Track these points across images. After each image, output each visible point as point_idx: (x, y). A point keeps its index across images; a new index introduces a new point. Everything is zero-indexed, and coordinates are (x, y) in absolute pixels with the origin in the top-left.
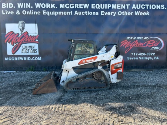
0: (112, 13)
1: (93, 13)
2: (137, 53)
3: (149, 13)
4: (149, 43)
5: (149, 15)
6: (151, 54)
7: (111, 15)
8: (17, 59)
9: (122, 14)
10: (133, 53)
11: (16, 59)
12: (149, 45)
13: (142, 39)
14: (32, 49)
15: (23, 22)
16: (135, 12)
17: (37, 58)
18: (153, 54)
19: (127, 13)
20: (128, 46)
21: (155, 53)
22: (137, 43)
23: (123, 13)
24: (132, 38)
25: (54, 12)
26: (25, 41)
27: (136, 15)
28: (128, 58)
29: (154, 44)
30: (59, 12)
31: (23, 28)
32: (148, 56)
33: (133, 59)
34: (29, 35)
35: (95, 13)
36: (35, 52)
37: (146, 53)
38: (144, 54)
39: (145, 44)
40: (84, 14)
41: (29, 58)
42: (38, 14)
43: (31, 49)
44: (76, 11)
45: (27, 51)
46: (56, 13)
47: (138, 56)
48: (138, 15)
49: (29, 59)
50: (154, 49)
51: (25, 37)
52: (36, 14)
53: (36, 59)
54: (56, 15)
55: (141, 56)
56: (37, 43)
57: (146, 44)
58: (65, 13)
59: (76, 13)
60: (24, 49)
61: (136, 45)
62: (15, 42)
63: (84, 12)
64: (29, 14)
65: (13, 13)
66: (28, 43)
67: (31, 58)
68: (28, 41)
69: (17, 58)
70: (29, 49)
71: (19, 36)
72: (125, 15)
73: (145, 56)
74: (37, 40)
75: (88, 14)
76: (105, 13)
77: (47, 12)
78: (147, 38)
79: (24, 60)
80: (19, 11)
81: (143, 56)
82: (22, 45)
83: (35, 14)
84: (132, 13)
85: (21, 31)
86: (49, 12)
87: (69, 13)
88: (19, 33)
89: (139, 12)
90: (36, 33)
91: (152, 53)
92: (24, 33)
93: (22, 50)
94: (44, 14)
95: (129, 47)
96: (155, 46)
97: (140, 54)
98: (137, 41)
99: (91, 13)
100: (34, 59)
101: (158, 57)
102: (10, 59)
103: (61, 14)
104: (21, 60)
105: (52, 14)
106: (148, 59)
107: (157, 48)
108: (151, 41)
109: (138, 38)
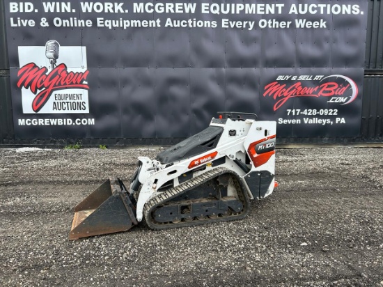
0: (245, 23)
1: (206, 22)
2: (299, 110)
3: (325, 22)
6: (329, 112)
7: (244, 26)
8: (44, 122)
9: (268, 24)
10: (289, 111)
11: (41, 122)
12: (324, 92)
13: (310, 79)
14: (76, 101)
16: (296, 20)
17: (86, 120)
18: (333, 112)
19: (277, 23)
21: (336, 110)
23: (270, 22)
25: (121, 22)
26: (60, 84)
27: (298, 26)
28: (279, 119)
29: (335, 90)
30: (132, 22)
32: (324, 117)
33: (290, 123)
34: (69, 71)
35: (209, 22)
36: (82, 106)
37: (318, 111)
38: (315, 112)
39: (315, 90)
40: (186, 25)
41: (68, 120)
42: (88, 25)
43: (72, 101)
44: (169, 20)
45: (65, 106)
46: (126, 24)
47: (301, 117)
49: (69, 122)
50: (336, 101)
51: (60, 76)
52: (84, 25)
53: (85, 122)
54: (125, 28)
55: (307, 116)
56: (86, 89)
57: (319, 90)
58: (144, 24)
59: (169, 23)
60: (59, 101)
61: (298, 93)
62: (39, 86)
63: (186, 22)
64: (68, 25)
65: (34, 22)
66: (66, 88)
67: (74, 121)
68: (65, 84)
69: (42, 120)
70: (68, 100)
71: (47, 74)
72: (274, 27)
73: (316, 116)
74: (85, 82)
75: (195, 26)
76: (231, 22)
77: (106, 21)
78: (321, 76)
79: (59, 124)
80: (45, 20)
81: (311, 117)
83: (80, 25)
84: (289, 23)
85: (51, 62)
86: (110, 22)
87: (152, 24)
88: (48, 67)
89: (305, 20)
90: (83, 67)
91: (332, 110)
92: (57, 67)
93: (54, 103)
94: (99, 25)
95: (283, 97)
96: (338, 96)
97: (305, 112)
98: (300, 83)
99: (200, 24)
100: (78, 122)
101: (343, 119)
102: (29, 122)
103: (136, 26)
104: (52, 124)
105: (117, 25)
106: (323, 122)
107: (342, 100)
108: (329, 84)
109: (302, 78)
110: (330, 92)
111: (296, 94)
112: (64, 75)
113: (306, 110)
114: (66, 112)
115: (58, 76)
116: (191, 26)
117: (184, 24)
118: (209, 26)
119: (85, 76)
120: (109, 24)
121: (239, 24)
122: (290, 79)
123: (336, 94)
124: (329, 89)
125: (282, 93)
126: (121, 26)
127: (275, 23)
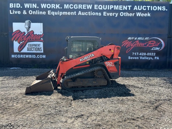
0: (114, 14)
2: (138, 53)
3: (150, 14)
4: (150, 43)
5: (150, 16)
6: (151, 54)
7: (113, 15)
8: (23, 56)
10: (133, 53)
11: (22, 56)
12: (149, 45)
13: (143, 39)
14: (37, 47)
16: (137, 13)
18: (153, 54)
19: (128, 14)
20: (129, 46)
21: (155, 53)
22: (138, 43)
23: (125, 13)
24: (133, 38)
25: (59, 12)
26: (30, 40)
27: (137, 15)
28: (129, 57)
30: (63, 12)
31: (29, 27)
32: (149, 56)
33: (133, 59)
34: (35, 34)
35: (97, 13)
37: (147, 53)
38: (145, 54)
39: (145, 44)
40: (87, 15)
42: (44, 14)
43: (36, 47)
44: (80, 12)
45: (33, 49)
46: (61, 14)
47: (139, 56)
48: (140, 16)
49: (34, 56)
50: (155, 49)
52: (42, 14)
53: (41, 56)
54: (60, 15)
55: (141, 56)
56: (42, 42)
57: (147, 44)
58: (69, 13)
59: (80, 13)
60: (30, 47)
61: (137, 46)
62: (21, 40)
63: (87, 13)
64: (35, 14)
65: (20, 12)
67: (36, 56)
68: (33, 40)
70: (34, 47)
71: (25, 35)
73: (145, 56)
74: (42, 39)
76: (107, 13)
77: (52, 12)
78: (148, 38)
79: (30, 57)
80: (25, 11)
81: (143, 56)
82: (28, 43)
83: (40, 14)
84: (133, 14)
85: (27, 30)
86: (54, 12)
87: (72, 13)
89: (141, 13)
90: (41, 32)
92: (30, 32)
93: (28, 48)
94: (49, 14)
95: (131, 47)
97: (141, 54)
98: (138, 41)
99: (94, 14)
100: (38, 56)
101: (158, 57)
102: (16, 56)
103: (65, 14)
104: (26, 57)
105: (57, 14)
106: (149, 59)
107: (158, 49)
108: (152, 41)
109: (139, 38)
110: (152, 45)
111: (136, 46)
112: (32, 35)
113: (141, 53)
114: (33, 52)
115: (30, 36)
116: (90, 15)
117: (87, 14)
118: (98, 15)
119: (42, 36)
120: (53, 13)
121: (111, 14)
124: (151, 44)
126: (59, 14)
127: (127, 14)
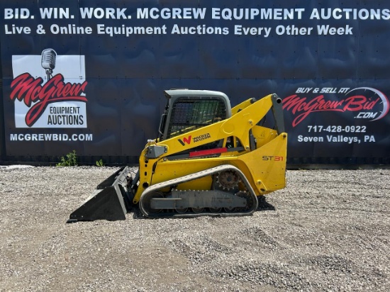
0: (260, 29)
1: (216, 29)
2: (321, 127)
3: (351, 28)
4: (351, 102)
5: (351, 33)
6: (356, 129)
7: (260, 33)
8: (38, 138)
9: (286, 31)
10: (311, 127)
11: (34, 137)
12: (351, 106)
13: (334, 92)
15: (52, 52)
16: (318, 27)
17: (83, 135)
18: (361, 129)
19: (297, 29)
20: (299, 110)
21: (365, 127)
22: (323, 101)
23: (288, 28)
25: (123, 29)
26: (56, 96)
27: (320, 33)
28: (299, 137)
29: (363, 104)
30: (135, 28)
31: (52, 66)
32: (350, 134)
33: (311, 140)
34: (66, 82)
35: (220, 29)
36: (79, 121)
37: (343, 128)
38: (339, 129)
39: (340, 103)
40: (194, 32)
41: (64, 135)
42: (87, 33)
43: (69, 115)
44: (176, 26)
45: (61, 120)
46: (129, 31)
47: (324, 134)
49: (65, 138)
50: (364, 117)
51: (56, 88)
52: (83, 33)
53: (82, 137)
54: (128, 35)
55: (330, 134)
56: (84, 101)
57: (344, 104)
58: (149, 30)
59: (176, 29)
60: (54, 115)
62: (33, 98)
63: (194, 29)
64: (66, 33)
65: (29, 30)
66: (63, 100)
67: (70, 137)
68: (62, 96)
69: (36, 135)
70: (64, 114)
71: (42, 85)
72: (293, 34)
73: (340, 134)
74: (83, 94)
75: (204, 33)
76: (244, 29)
77: (108, 28)
78: (347, 89)
79: (54, 140)
80: (42, 27)
81: (336, 134)
82: (50, 105)
84: (310, 29)
85: (47, 72)
86: (111, 28)
87: (157, 31)
88: (43, 77)
89: (328, 26)
90: (81, 78)
91: (360, 127)
92: (53, 77)
93: (49, 116)
94: (99, 32)
95: (303, 111)
96: (366, 111)
97: (329, 129)
98: (322, 97)
99: (210, 30)
100: (75, 137)
101: (372, 137)
102: (21, 137)
103: (139, 33)
104: (46, 139)
105: (119, 33)
106: (349, 141)
107: (371, 115)
108: (356, 97)
109: (325, 90)
110: (358, 106)
111: (318, 108)
112: (60, 86)
113: (329, 127)
114: (62, 126)
115: (54, 88)
116: (200, 33)
117: (192, 31)
118: (220, 33)
119: (83, 88)
120: (110, 31)
121: (253, 31)
122: (311, 91)
123: (365, 108)
124: (356, 103)
125: (303, 107)
126: (124, 33)
127: (295, 30)
